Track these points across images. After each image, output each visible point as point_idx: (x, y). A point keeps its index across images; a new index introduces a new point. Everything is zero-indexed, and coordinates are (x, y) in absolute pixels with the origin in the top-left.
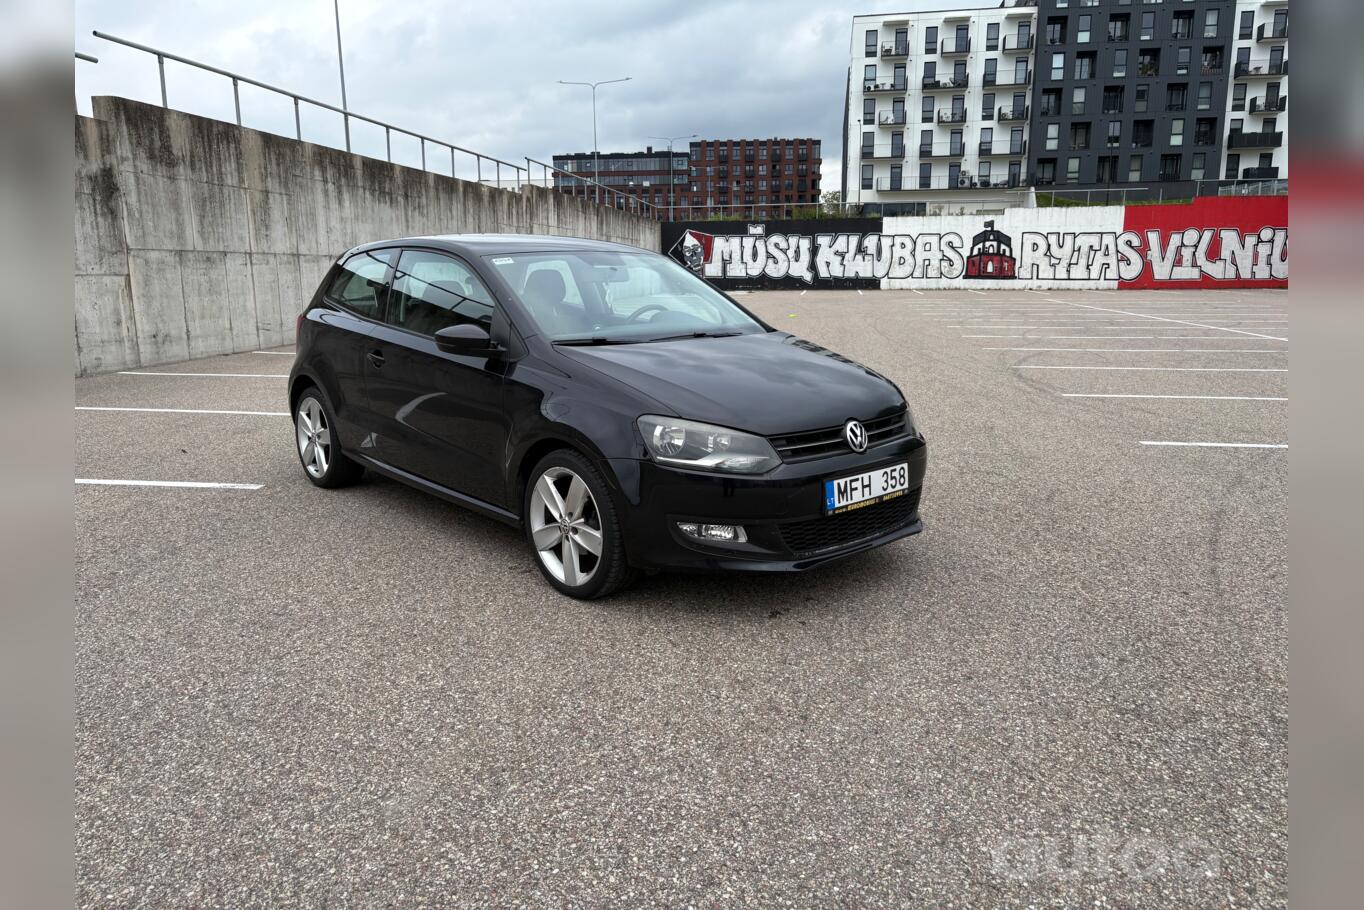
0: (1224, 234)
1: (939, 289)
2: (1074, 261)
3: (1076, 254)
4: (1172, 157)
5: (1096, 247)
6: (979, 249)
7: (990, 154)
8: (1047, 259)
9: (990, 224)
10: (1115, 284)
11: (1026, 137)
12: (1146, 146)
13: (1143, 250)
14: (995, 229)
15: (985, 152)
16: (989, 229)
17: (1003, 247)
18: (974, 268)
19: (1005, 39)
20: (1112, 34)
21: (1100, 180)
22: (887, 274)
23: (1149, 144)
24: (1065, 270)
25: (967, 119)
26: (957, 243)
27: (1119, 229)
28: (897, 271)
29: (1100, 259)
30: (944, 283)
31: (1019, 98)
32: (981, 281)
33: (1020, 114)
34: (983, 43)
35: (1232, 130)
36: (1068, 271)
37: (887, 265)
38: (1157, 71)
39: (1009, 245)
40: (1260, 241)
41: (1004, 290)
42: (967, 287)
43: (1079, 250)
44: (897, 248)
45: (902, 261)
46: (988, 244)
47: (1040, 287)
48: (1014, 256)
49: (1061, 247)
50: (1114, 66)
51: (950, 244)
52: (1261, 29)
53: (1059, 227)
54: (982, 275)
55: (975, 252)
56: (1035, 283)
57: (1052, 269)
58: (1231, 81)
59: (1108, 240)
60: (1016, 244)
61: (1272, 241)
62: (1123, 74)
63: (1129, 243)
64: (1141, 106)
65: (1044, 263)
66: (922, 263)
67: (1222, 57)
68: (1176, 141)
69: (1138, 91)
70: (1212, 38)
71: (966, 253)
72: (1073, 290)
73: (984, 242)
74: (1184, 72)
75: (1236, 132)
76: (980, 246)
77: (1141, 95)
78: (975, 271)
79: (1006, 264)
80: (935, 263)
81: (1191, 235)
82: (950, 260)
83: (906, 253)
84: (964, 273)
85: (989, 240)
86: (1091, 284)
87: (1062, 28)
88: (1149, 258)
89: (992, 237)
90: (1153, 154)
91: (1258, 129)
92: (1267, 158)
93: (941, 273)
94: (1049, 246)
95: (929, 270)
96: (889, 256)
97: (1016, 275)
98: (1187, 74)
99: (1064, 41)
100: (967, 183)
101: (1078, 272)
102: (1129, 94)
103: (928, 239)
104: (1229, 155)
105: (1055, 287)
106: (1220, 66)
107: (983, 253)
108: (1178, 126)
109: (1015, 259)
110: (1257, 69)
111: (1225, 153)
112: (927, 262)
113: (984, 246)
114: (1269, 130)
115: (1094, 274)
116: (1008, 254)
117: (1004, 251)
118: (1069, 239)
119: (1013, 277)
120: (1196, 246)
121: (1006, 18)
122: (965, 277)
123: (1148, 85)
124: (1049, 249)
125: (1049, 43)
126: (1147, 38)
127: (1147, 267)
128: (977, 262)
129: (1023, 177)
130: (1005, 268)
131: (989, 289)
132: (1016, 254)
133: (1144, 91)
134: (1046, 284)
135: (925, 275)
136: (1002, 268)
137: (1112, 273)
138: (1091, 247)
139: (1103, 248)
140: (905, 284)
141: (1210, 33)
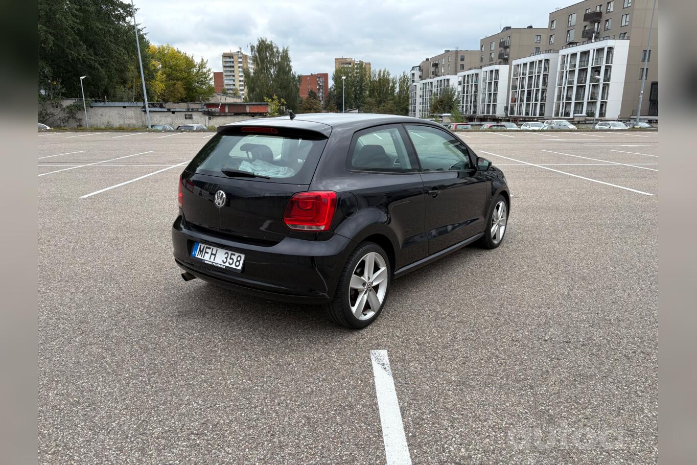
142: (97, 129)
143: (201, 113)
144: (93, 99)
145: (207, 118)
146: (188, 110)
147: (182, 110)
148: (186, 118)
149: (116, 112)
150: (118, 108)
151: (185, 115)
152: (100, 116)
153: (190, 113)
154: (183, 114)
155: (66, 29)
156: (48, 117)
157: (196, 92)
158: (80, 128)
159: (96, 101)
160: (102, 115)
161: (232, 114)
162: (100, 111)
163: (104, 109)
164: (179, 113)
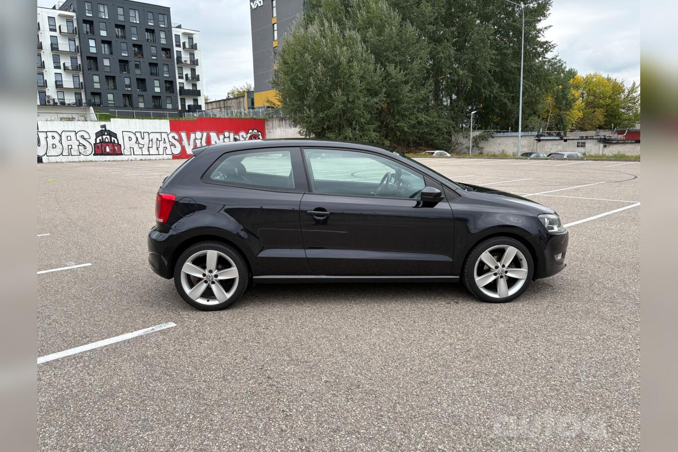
0: (211, 134)
1: (80, 162)
2: (150, 146)
3: (151, 142)
4: (156, 97)
5: (160, 139)
6: (100, 140)
7: (63, 88)
8: (137, 145)
9: (104, 126)
10: (171, 157)
11: (81, 80)
12: (144, 91)
13: (180, 140)
14: (107, 129)
15: (59, 86)
16: (104, 129)
17: (113, 138)
18: (99, 150)
19: (60, 27)
20: (117, 34)
21: (125, 106)
22: (46, 153)
23: (145, 90)
24: (147, 150)
25: (45, 67)
26: (86, 136)
27: (169, 131)
28: (51, 152)
29: (162, 145)
30: (82, 158)
31: (74, 59)
32: (104, 156)
33: (76, 68)
34: (47, 27)
35: (180, 87)
36: (149, 151)
37: (45, 148)
38: (142, 55)
39: (116, 138)
40: (225, 137)
41: (117, 161)
42: (97, 160)
43: (152, 140)
44: (50, 139)
45: (54, 146)
46: (104, 137)
47: (136, 159)
48: (120, 143)
49: (143, 139)
50: (122, 51)
51: (82, 137)
52: (184, 43)
53: (140, 129)
54: (104, 153)
55: (98, 141)
56: (133, 157)
57: (140, 150)
58: (176, 66)
59: (164, 136)
60: (119, 136)
61: (229, 137)
62: (126, 55)
63: (174, 137)
64: (138, 72)
65: (136, 147)
66: (67, 147)
67: (170, 53)
68: (157, 90)
69: (136, 64)
70: (164, 44)
71: (93, 142)
72: (152, 160)
73: (102, 136)
74: (155, 58)
75: (182, 88)
76: (100, 138)
77: (137, 66)
78: (99, 151)
79: (116, 148)
80: (75, 147)
81: (198, 134)
82: (84, 146)
83: (56, 141)
84: (93, 153)
85: (105, 135)
86: (160, 157)
87: (90, 26)
88: (183, 144)
89: (106, 133)
90: (148, 95)
91: (191, 88)
92: (196, 100)
93: (80, 153)
94: (137, 138)
95: (72, 152)
96: (45, 143)
97: (123, 153)
98: (156, 59)
99: (93, 33)
100: (52, 102)
101: (153, 151)
102: (131, 65)
103: (69, 134)
104: (181, 98)
105: (143, 159)
106: (170, 58)
107: (102, 142)
108: (157, 83)
109: (120, 145)
110: (186, 61)
111: (179, 98)
112: (70, 147)
113: (102, 138)
114: (194, 89)
115: (161, 152)
116: (116, 142)
117: (114, 140)
118: (146, 135)
119: (121, 154)
120: (201, 139)
121: (58, 15)
122: (94, 155)
123: (140, 62)
124: (137, 140)
125: (85, 33)
126: (135, 39)
127: (183, 148)
128: (100, 147)
129: (84, 101)
130: (117, 151)
131: (109, 161)
132: (121, 142)
133: (138, 64)
134: (139, 158)
135: (70, 154)
136: (114, 150)
137: (169, 152)
138: (157, 139)
139: (163, 140)
140: (58, 159)
141: (163, 41)
142: (494, 156)
143: (596, 141)
144: (495, 130)
145: (602, 145)
146: (582, 138)
147: (576, 138)
148: (578, 146)
149: (512, 141)
150: (515, 138)
151: (578, 143)
152: (498, 145)
153: (583, 141)
154: (576, 142)
155: (484, 72)
156: (457, 146)
157: (619, 118)
158: (481, 155)
159: (497, 132)
160: (500, 144)
161: (633, 141)
162: (499, 140)
163: (502, 138)
164: (572, 141)
